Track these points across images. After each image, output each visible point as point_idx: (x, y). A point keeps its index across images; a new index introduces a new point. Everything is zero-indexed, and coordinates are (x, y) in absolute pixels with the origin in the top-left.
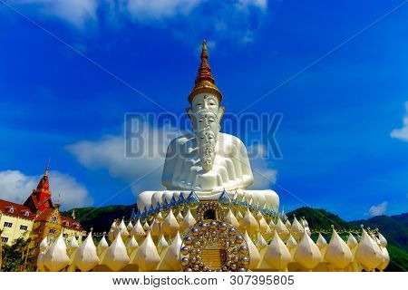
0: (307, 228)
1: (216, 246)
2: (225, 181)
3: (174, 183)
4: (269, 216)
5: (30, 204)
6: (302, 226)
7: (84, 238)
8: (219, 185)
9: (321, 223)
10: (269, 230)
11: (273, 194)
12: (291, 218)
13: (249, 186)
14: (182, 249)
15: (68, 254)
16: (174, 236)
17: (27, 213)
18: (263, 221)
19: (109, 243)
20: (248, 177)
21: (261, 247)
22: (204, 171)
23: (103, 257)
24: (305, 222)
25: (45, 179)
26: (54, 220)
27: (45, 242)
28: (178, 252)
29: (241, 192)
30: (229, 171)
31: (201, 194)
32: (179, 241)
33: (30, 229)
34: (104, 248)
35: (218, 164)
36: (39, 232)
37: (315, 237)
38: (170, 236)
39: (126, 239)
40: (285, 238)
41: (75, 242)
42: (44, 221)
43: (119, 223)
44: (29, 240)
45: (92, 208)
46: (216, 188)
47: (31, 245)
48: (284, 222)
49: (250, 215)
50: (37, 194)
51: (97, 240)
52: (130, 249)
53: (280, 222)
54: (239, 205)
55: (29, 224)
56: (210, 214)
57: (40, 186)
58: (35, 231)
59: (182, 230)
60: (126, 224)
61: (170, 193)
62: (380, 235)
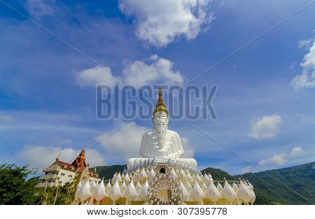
0: (212, 179)
1: (166, 188)
2: (170, 153)
3: (145, 154)
4: (192, 172)
5: (75, 164)
6: (209, 177)
7: (100, 182)
8: (167, 155)
9: (219, 176)
10: (192, 180)
11: (193, 160)
12: (203, 173)
13: (182, 156)
14: (149, 190)
15: (91, 191)
16: (145, 182)
17: (73, 169)
18: (189, 175)
19: (112, 185)
20: (181, 152)
21: (188, 189)
22: (160, 148)
23: (108, 193)
24: (210, 176)
25: (83, 151)
26: (85, 173)
27: (80, 184)
28: (146, 191)
29: (178, 159)
30: (172, 149)
31: (158, 160)
32: (147, 185)
33: (73, 177)
34: (109, 188)
35: (166, 145)
36: (77, 178)
37: (216, 184)
38: (142, 182)
39: (121, 183)
40: (201, 185)
41: (95, 184)
42: (80, 173)
43: (117, 175)
44: (72, 183)
45: (105, 167)
46: (166, 157)
47: (73, 186)
48: (200, 175)
49: (183, 171)
50: (79, 159)
51: (106, 183)
52: (122, 189)
53: (198, 175)
54: (177, 166)
55: (74, 174)
56: (163, 171)
57: (80, 155)
58: (76, 178)
59: (148, 179)
60: (121, 175)
61: (143, 159)
62: (250, 184)
